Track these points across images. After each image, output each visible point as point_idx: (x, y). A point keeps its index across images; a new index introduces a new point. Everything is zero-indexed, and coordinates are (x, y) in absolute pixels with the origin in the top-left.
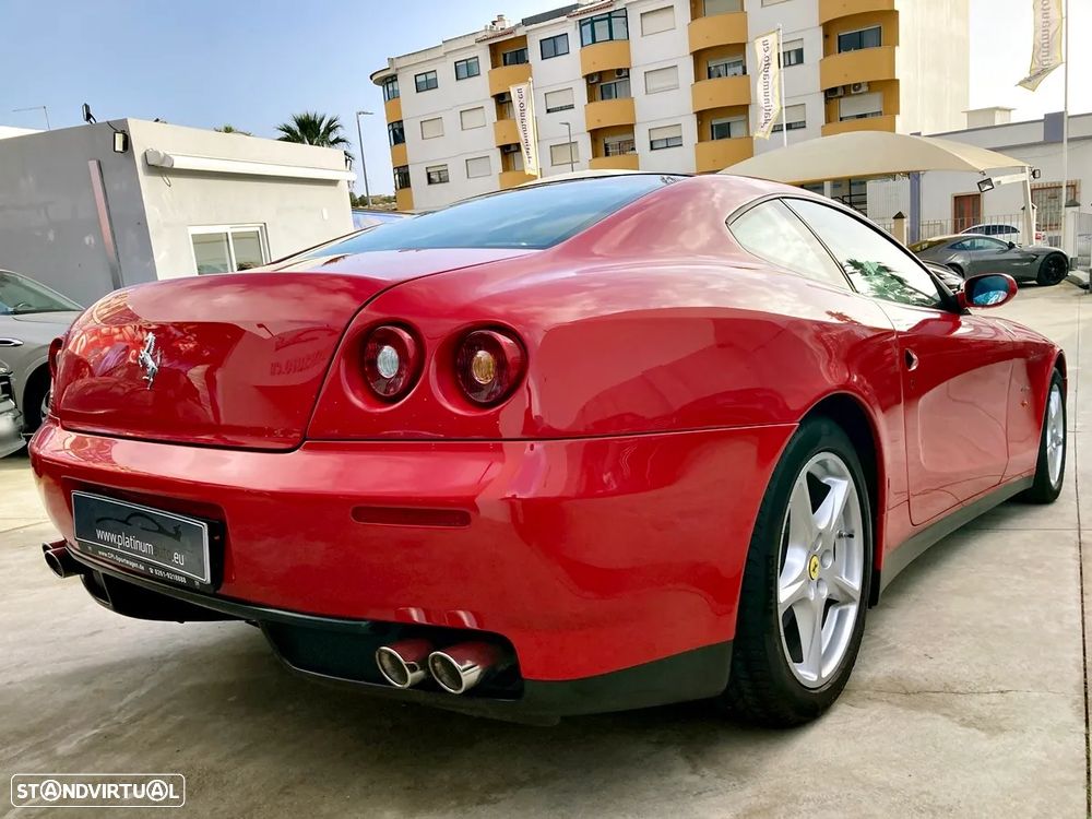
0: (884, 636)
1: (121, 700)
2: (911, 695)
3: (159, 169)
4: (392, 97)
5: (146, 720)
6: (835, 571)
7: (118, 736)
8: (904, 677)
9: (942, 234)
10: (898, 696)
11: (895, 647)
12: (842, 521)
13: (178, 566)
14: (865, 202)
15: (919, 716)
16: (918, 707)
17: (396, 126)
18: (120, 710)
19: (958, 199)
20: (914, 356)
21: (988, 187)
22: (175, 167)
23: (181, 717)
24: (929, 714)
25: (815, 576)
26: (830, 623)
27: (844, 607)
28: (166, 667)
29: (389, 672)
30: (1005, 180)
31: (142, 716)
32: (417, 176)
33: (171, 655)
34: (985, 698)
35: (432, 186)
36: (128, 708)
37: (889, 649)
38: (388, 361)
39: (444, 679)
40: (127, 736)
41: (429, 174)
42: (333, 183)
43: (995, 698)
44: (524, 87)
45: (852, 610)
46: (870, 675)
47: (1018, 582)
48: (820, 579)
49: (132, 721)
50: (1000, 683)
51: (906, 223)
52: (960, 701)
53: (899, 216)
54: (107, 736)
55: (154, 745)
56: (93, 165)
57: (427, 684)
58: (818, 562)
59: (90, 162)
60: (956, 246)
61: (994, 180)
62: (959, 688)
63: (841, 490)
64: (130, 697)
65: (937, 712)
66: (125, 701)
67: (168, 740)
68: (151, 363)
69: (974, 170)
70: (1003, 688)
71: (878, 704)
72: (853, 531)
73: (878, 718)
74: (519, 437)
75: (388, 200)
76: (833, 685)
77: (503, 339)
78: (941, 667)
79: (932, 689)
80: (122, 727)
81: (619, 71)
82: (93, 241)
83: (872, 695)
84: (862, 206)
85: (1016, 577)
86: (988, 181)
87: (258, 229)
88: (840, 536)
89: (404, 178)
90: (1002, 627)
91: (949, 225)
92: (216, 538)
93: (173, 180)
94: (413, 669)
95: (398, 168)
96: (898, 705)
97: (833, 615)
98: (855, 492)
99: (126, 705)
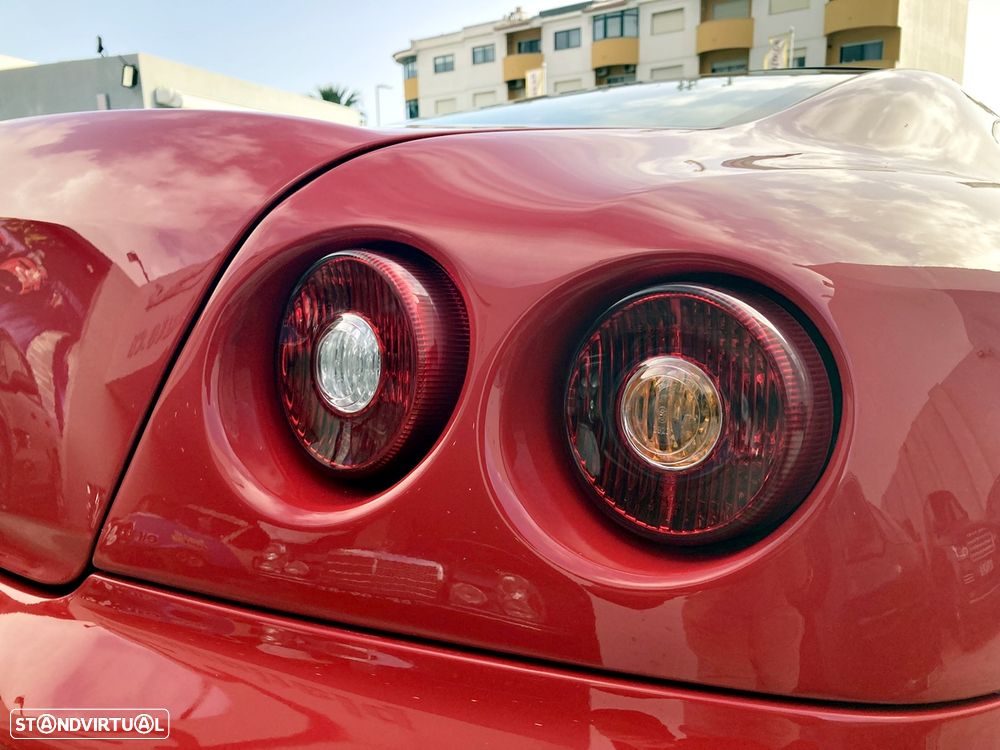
4: (411, 77)
17: (412, 103)
22: (183, 107)
38: (348, 359)
44: (538, 72)
56: (101, 98)
59: (98, 95)
81: (627, 67)
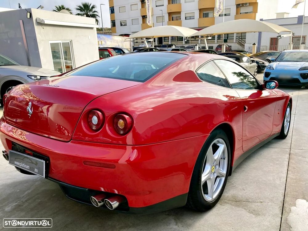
0: (233, 182)
1: (24, 194)
2: (237, 202)
3: (41, 24)
5: (30, 201)
6: (219, 169)
7: (22, 206)
8: (236, 196)
9: (266, 50)
10: (234, 202)
11: (235, 186)
12: (222, 155)
13: (36, 172)
14: (245, 38)
15: (238, 209)
16: (238, 206)
17: (112, 8)
18: (23, 197)
19: (272, 39)
20: (247, 107)
21: (280, 38)
22: (45, 23)
23: (40, 200)
24: (241, 209)
25: (213, 171)
26: (217, 183)
27: (221, 178)
28: (37, 183)
29: (94, 202)
30: (285, 36)
31: (29, 199)
32: (118, 24)
33: (39, 179)
34: (256, 204)
35: (122, 26)
36: (25, 196)
37: (234, 186)
38: (95, 120)
39: (108, 205)
40: (24, 206)
41: (121, 23)
42: (92, 28)
43: (259, 204)
45: (223, 179)
46: (227, 195)
47: (271, 166)
48: (214, 172)
49: (26, 201)
50: (261, 199)
51: (256, 46)
52: (250, 204)
53: (254, 44)
54: (19, 206)
55: (32, 209)
56: (21, 22)
57: (104, 206)
58: (214, 168)
59: (20, 21)
60: (270, 54)
61: (282, 36)
62: (250, 200)
63: (222, 147)
64: (26, 192)
65: (243, 208)
66: (25, 194)
67: (36, 208)
68: (30, 111)
69: (276, 33)
70: (262, 201)
71: (228, 205)
72: (225, 158)
73: (227, 209)
74: (131, 144)
75: (109, 29)
76: (216, 200)
77: (127, 117)
78: (247, 193)
79: (243, 200)
80: (24, 203)
82: (21, 44)
83: (227, 201)
84: (244, 39)
85: (271, 164)
86: (280, 36)
87: (69, 42)
88: (222, 158)
89: (113, 24)
90: (265, 181)
91: (268, 47)
92: (48, 162)
93: (45, 27)
94: (100, 202)
95: (112, 21)
96: (233, 205)
97: (218, 180)
98: (226, 147)
99: (25, 195)
